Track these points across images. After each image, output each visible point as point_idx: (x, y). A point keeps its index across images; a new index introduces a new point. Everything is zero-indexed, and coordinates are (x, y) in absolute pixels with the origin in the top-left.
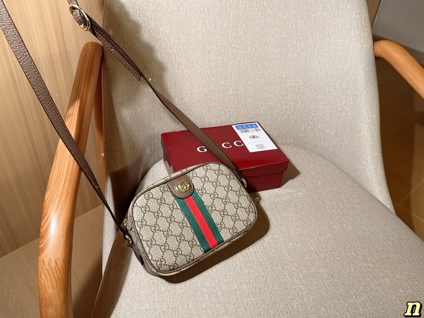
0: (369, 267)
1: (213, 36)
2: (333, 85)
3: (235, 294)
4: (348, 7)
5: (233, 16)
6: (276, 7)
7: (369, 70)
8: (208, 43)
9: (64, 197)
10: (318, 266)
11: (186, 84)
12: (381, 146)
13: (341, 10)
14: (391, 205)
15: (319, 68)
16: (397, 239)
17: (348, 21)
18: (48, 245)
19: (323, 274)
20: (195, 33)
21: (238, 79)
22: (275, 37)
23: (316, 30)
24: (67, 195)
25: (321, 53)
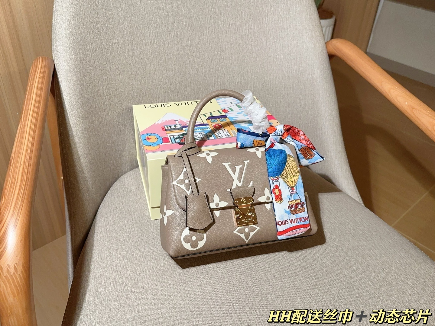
0: (341, 256)
1: (168, 45)
2: (291, 87)
3: (209, 295)
4: (298, 9)
5: (186, 24)
6: (228, 14)
7: (324, 68)
8: (164, 52)
9: (20, 202)
10: (291, 260)
11: (145, 94)
12: (343, 141)
13: (291, 12)
14: (359, 198)
15: (276, 71)
16: (367, 228)
17: (299, 22)
18: (5, 252)
19: (296, 266)
20: (149, 43)
21: (198, 87)
22: (230, 44)
23: (269, 33)
24: (23, 201)
25: (276, 55)
